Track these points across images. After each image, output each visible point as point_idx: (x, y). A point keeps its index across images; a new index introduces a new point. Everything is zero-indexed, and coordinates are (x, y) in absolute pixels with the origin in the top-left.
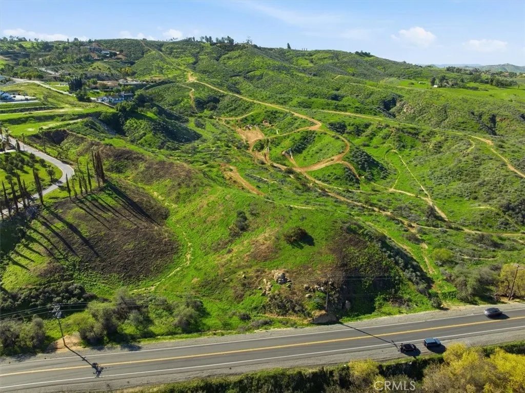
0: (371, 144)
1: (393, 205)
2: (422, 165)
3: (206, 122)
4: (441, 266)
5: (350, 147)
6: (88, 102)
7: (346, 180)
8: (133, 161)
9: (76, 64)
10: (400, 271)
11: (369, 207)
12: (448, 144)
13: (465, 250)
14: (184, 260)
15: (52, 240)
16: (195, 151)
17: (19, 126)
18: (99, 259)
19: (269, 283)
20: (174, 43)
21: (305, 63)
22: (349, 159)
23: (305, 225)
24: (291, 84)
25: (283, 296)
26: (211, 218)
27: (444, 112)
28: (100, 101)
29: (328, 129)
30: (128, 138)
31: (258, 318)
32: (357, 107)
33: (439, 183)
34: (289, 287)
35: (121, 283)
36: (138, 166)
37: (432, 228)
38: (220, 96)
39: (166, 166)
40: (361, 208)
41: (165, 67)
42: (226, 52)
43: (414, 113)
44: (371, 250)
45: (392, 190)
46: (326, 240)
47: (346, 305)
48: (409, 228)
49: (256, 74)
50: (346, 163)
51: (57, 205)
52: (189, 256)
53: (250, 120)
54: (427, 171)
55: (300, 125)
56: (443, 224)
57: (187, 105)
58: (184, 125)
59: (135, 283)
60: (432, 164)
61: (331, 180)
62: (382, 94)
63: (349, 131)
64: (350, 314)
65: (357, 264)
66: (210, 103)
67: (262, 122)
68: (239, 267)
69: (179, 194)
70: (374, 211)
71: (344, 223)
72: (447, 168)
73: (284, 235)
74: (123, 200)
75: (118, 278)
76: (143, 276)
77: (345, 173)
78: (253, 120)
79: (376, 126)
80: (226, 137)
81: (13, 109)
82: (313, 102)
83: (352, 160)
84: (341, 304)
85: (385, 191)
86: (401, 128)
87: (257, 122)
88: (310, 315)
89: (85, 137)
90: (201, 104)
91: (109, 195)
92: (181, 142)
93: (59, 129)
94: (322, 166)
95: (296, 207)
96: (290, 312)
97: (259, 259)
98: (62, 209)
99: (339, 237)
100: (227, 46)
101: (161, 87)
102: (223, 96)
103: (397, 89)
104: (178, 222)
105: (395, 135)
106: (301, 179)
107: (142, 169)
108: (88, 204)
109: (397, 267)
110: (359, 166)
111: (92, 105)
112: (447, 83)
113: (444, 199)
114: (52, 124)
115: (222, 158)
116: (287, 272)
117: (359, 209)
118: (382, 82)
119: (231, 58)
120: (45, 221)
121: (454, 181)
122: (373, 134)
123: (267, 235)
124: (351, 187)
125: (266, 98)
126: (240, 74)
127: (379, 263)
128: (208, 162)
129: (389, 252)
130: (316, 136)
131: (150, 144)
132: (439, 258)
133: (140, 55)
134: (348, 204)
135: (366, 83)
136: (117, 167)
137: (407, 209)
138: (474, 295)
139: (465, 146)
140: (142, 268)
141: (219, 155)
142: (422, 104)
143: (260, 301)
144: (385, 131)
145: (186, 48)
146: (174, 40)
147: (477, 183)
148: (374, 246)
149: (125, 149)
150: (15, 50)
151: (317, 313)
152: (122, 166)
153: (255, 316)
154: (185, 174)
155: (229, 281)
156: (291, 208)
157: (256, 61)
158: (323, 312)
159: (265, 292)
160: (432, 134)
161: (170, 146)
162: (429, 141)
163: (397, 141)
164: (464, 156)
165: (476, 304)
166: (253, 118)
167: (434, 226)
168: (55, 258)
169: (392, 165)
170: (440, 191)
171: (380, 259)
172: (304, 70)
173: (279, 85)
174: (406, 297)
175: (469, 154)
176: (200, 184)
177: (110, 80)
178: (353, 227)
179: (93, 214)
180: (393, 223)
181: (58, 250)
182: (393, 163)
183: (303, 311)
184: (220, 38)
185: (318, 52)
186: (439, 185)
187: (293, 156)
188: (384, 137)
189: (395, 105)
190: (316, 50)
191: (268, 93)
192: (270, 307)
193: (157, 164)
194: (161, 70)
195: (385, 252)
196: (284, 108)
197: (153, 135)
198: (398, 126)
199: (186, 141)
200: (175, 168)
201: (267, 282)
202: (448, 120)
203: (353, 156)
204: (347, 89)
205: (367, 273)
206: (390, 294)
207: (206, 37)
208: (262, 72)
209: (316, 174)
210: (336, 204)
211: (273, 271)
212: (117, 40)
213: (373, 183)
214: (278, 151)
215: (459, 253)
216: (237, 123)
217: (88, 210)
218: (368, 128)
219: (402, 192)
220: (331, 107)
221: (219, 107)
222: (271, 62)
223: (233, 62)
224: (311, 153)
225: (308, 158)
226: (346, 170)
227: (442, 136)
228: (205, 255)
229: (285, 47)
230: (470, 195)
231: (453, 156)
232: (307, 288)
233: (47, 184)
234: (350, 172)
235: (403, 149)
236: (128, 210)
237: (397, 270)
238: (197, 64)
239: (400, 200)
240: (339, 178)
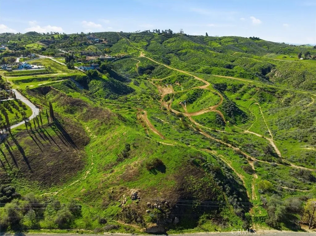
0: (242, 99)
1: (243, 143)
2: (273, 114)
3: (142, 82)
4: (263, 193)
5: (223, 100)
6: (73, 69)
7: (216, 123)
8: (81, 106)
9: (79, 47)
10: (226, 196)
11: (225, 144)
12: (295, 100)
13: (287, 182)
14: (84, 175)
15: (7, 157)
16: (127, 100)
17: (27, 83)
18: (30, 171)
19: (126, 198)
20: (137, 34)
21: (216, 45)
22: (221, 108)
23: (164, 157)
24: (202, 58)
25: (131, 209)
26: (111, 147)
27: (302, 77)
28: (79, 69)
29: (212, 88)
30: (90, 91)
31: (112, 223)
32: (241, 73)
33: (282, 128)
34: (137, 203)
35: (39, 188)
36: (83, 110)
37: (266, 162)
38: (155, 66)
39: (98, 111)
40: (219, 144)
41: (129, 48)
42: (167, 38)
43: (281, 77)
44: (206, 179)
45: (246, 132)
46: (174, 169)
47: (175, 220)
48: (249, 161)
49: (183, 52)
50: (219, 111)
51: (19, 134)
52: (88, 172)
53: (168, 81)
54: (276, 118)
55: (196, 85)
56: (276, 160)
57: (134, 71)
58: (125, 84)
59: (47, 189)
60: (280, 114)
61: (206, 123)
62: (262, 64)
63: (228, 89)
64: (176, 228)
65: (192, 189)
66: (148, 70)
67: (175, 82)
68: (112, 184)
69: (100, 129)
70: (228, 146)
71: (192, 157)
72: (290, 117)
73: (147, 163)
74: (61, 132)
75: (38, 184)
76: (54, 184)
77: (216, 118)
78: (169, 81)
79: (247, 86)
80: (150, 91)
81: (29, 73)
82: (212, 70)
83: (222, 110)
84: (171, 220)
85: (241, 132)
86: (264, 88)
87: (172, 82)
88: (145, 226)
89: (59, 91)
90: (142, 71)
91: (53, 128)
92: (121, 94)
93: (47, 86)
94: (202, 113)
95: (163, 143)
96: (134, 221)
97: (126, 179)
98: (20, 137)
99: (185, 168)
100: (168, 35)
101: (121, 60)
102: (157, 65)
103: (273, 61)
104: (92, 148)
105: (259, 93)
106: (185, 121)
107: (84, 112)
108: (37, 134)
109: (224, 193)
110: (227, 114)
111: (74, 71)
112: (310, 56)
113: (283, 141)
114: (45, 83)
115: (141, 105)
116: (140, 191)
117: (217, 145)
118: (264, 57)
119: (169, 42)
120: (8, 144)
121: (294, 127)
122: (245, 92)
123: (137, 163)
124: (218, 128)
125: (184, 67)
126: (173, 52)
127: (210, 189)
128: (131, 107)
129: (220, 181)
130: (203, 92)
131: (100, 96)
132: (262, 187)
133: (116, 41)
134: (211, 141)
135: (253, 57)
136: (71, 110)
137: (252, 147)
138: (279, 221)
139: (307, 102)
140: (54, 178)
141: (140, 103)
142: (287, 71)
143: (116, 211)
144: (253, 90)
145: (144, 37)
146: (138, 32)
147: (309, 129)
148: (210, 176)
149: (77, 99)
150: (49, 39)
151: (150, 225)
152: (74, 109)
153: (110, 221)
154: (107, 116)
155: (103, 193)
156: (159, 144)
157: (185, 44)
158: (155, 225)
159: (122, 204)
160: (284, 92)
161: (112, 97)
162: (282, 97)
163: (259, 97)
164: (304, 109)
165: (279, 229)
166: (169, 80)
167: (268, 161)
168: (4, 168)
169: (252, 113)
170: (281, 134)
171: (212, 186)
172: (214, 49)
173: (195, 59)
174: (225, 217)
175: (307, 108)
176: (114, 123)
177: (95, 56)
178: (197, 160)
179: (37, 141)
180: (238, 157)
181: (8, 163)
182: (253, 112)
183: (141, 222)
184: (164, 31)
185: (225, 37)
186: (282, 129)
187: (186, 105)
188: (251, 94)
189: (270, 71)
190: (224, 37)
191: (186, 63)
192: (122, 216)
193: (93, 109)
194: (126, 50)
195: (217, 181)
196: (190, 73)
197: (103, 90)
198: (261, 87)
199: (123, 94)
200: (103, 112)
201: (125, 197)
202: (305, 82)
203: (224, 107)
204: (239, 61)
205: (199, 196)
206: (213, 214)
207: (156, 30)
208: (187, 51)
209: (197, 118)
210: (203, 140)
211: (131, 189)
212: (105, 32)
213: (235, 126)
214: (177, 102)
215: (280, 184)
216: (160, 83)
217: (35, 138)
218: (241, 87)
219: (253, 133)
220: (224, 73)
221: (153, 72)
222: (193, 44)
223: (170, 44)
224: (198, 103)
225: (196, 107)
226: (217, 116)
227: (292, 94)
228: (98, 173)
229: (205, 35)
230: (303, 138)
231: (296, 109)
232: (149, 205)
233: (20, 120)
234: (219, 117)
235: (263, 102)
236: (61, 139)
237: (223, 196)
238: (149, 46)
239: (250, 140)
240: (211, 122)
